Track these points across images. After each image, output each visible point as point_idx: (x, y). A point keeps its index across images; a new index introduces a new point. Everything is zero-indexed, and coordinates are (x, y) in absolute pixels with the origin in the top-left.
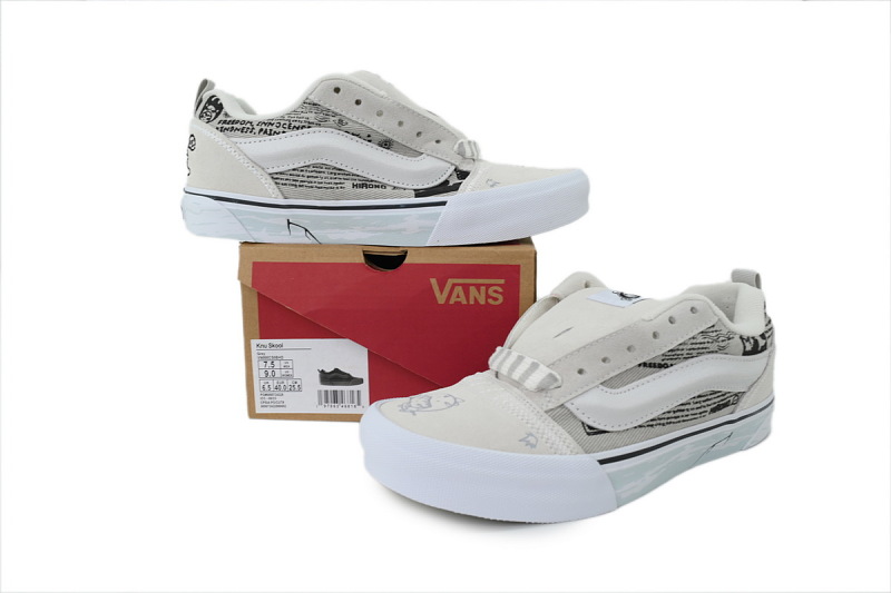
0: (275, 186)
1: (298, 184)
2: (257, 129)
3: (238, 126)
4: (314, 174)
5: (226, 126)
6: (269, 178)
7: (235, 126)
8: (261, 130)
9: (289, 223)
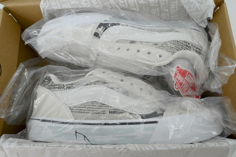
0: (71, 113)
1: (82, 111)
2: (66, 87)
3: (57, 86)
4: (91, 107)
5: (52, 87)
6: (69, 109)
7: (56, 87)
8: (67, 87)
9: (76, 132)
